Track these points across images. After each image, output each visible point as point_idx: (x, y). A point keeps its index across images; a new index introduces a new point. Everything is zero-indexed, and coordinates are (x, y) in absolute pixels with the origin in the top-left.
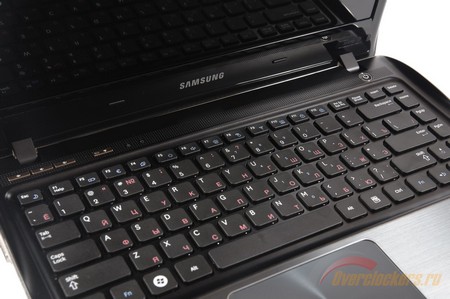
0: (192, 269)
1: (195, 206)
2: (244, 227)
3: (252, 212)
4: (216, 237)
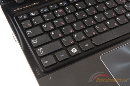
0: (86, 46)
1: (86, 21)
2: (105, 29)
3: (108, 23)
4: (94, 33)
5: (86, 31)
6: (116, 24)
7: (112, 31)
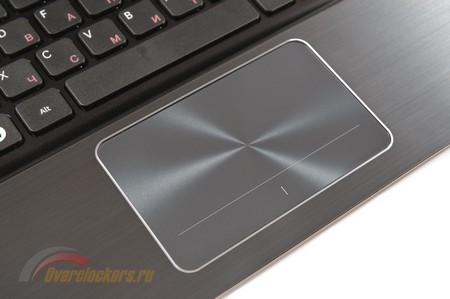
0: (42, 111)
1: (43, 13)
2: (116, 39)
3: (128, 15)
4: (75, 59)
5: (45, 54)
6: (157, 19)
7: (141, 45)
